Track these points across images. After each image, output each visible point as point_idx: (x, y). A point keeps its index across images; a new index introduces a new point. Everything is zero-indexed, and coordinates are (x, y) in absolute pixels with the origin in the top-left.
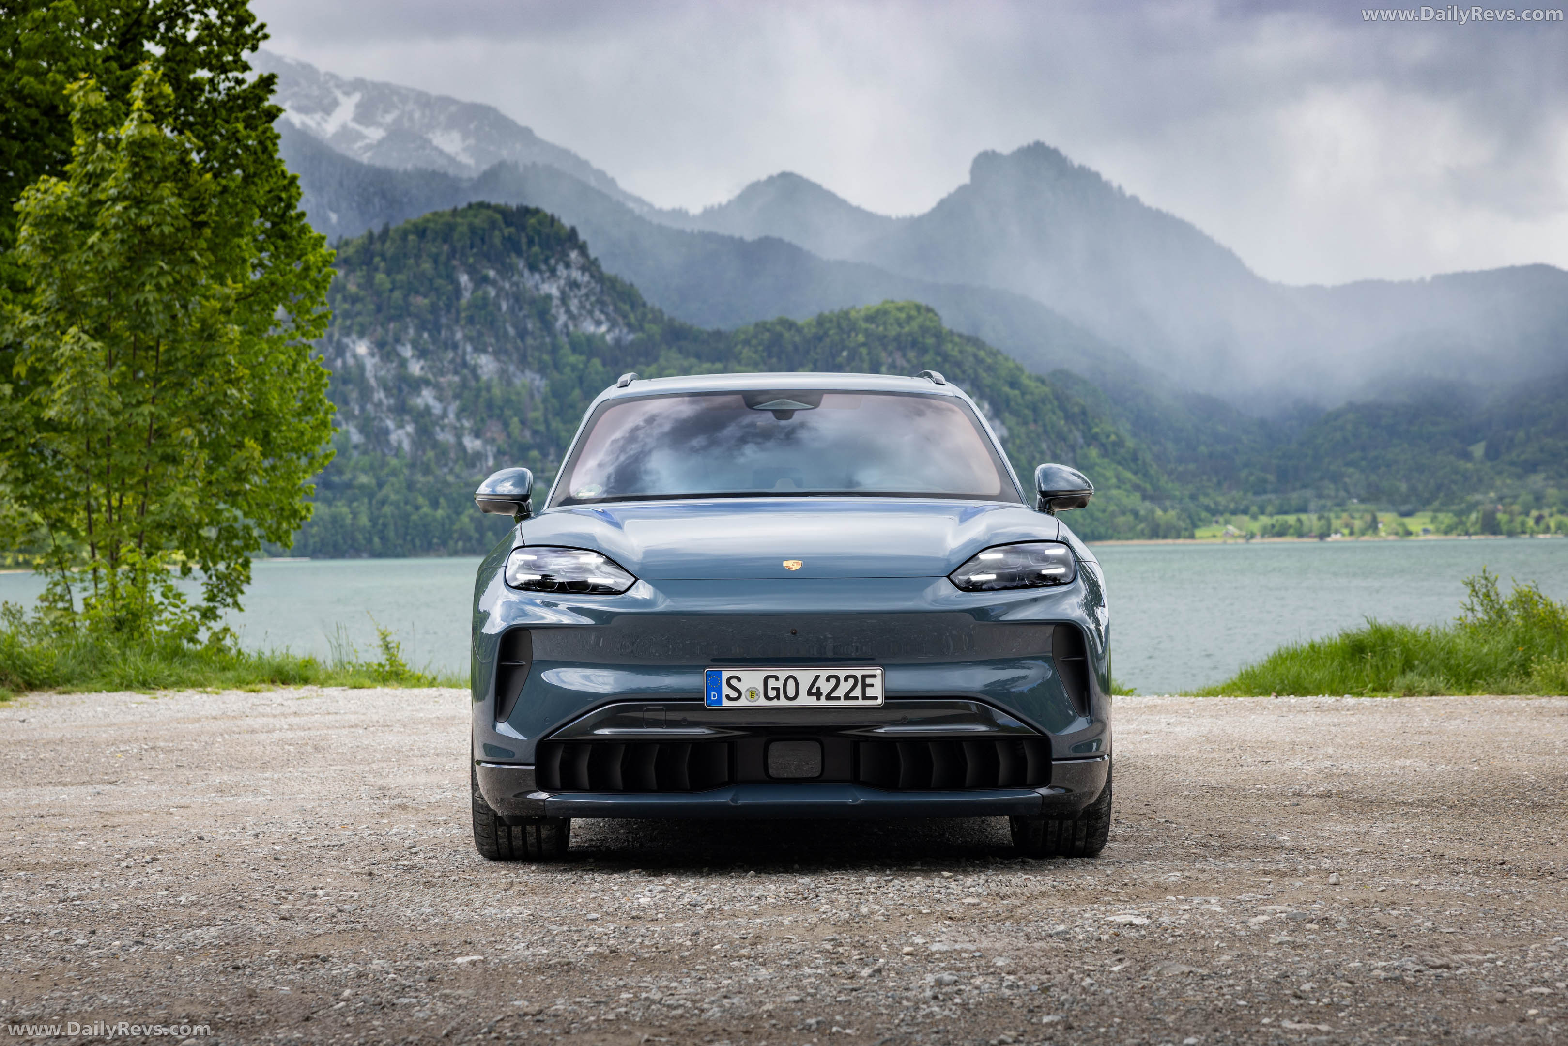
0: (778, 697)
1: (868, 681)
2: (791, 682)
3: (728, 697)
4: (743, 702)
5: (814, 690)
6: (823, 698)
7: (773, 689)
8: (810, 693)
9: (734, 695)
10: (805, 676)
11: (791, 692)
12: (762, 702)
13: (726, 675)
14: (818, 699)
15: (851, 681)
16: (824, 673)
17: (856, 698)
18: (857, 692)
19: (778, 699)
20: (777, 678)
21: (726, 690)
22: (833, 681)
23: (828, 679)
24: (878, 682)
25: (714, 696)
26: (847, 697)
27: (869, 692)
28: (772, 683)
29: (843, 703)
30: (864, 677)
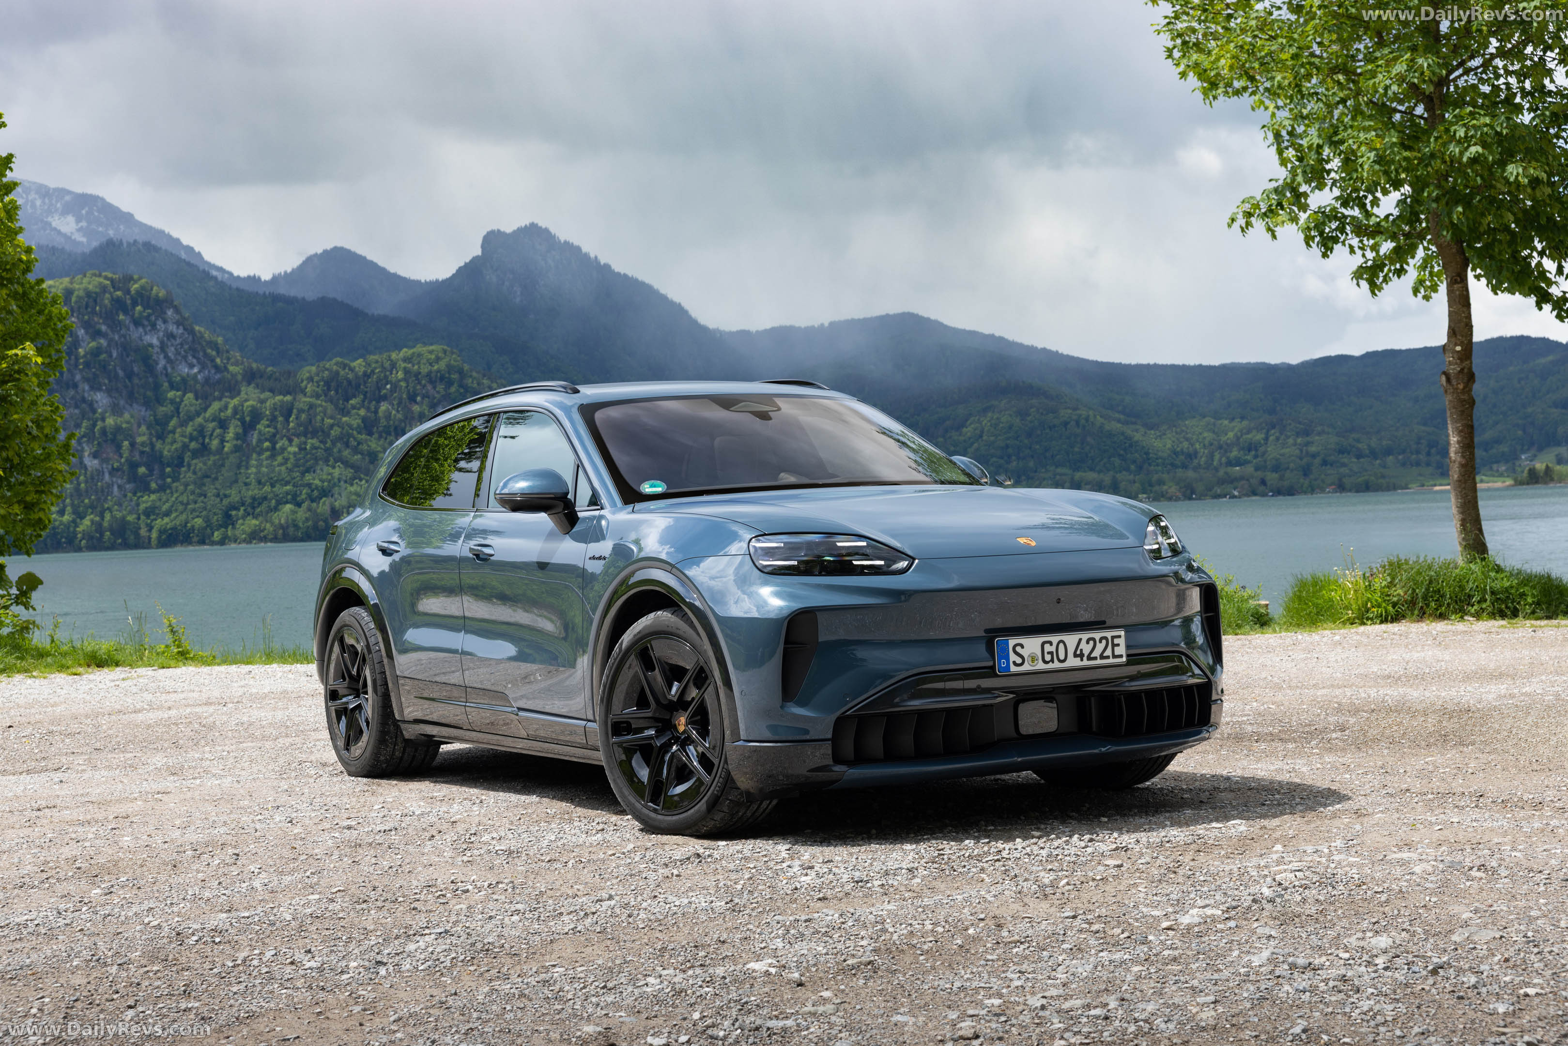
0: (1052, 661)
1: (1116, 641)
2: (1061, 645)
3: (1015, 663)
4: (1026, 667)
5: (1078, 652)
6: (1085, 658)
7: (1048, 653)
8: (1075, 655)
9: (1019, 661)
10: (1071, 640)
11: (1062, 657)
12: (1041, 666)
13: (1012, 642)
14: (1081, 660)
15: (1104, 642)
16: (1085, 636)
17: (1108, 657)
18: (1108, 652)
20: (1051, 643)
21: (1013, 657)
22: (1091, 643)
23: (1088, 642)
24: (1122, 641)
25: (1003, 663)
26: (1102, 657)
27: (1117, 651)
28: (1047, 648)
29: (1099, 662)
30: (1113, 637)
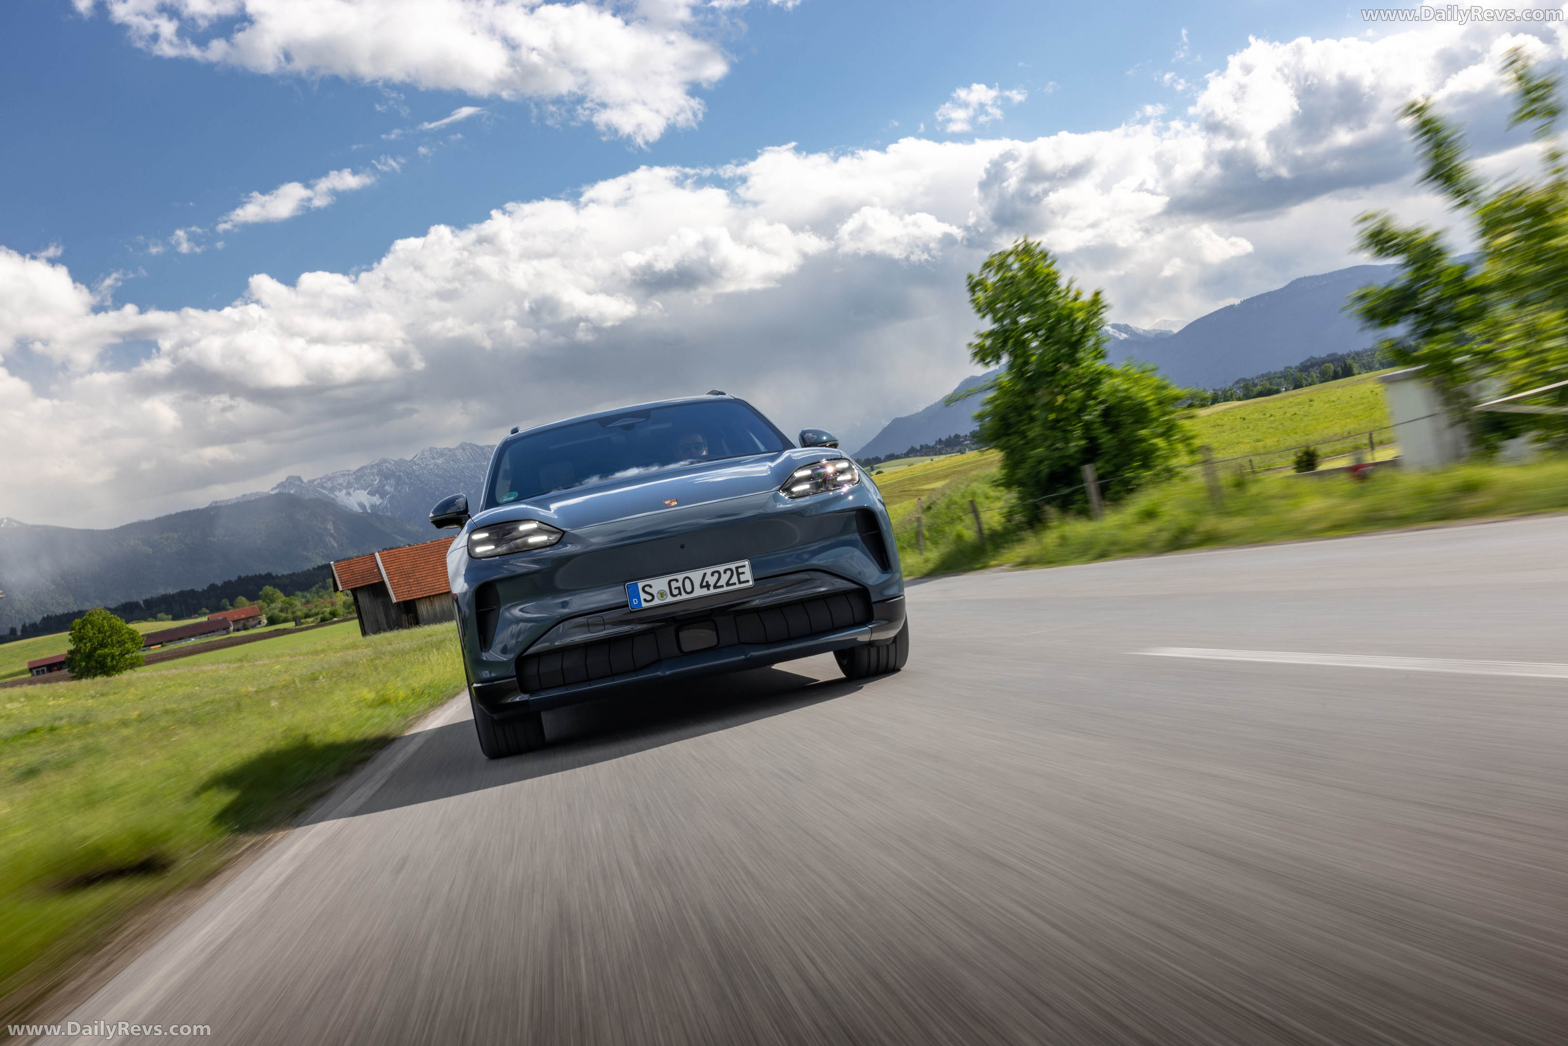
0: (680, 593)
1: (740, 570)
2: (687, 582)
3: (645, 600)
4: (657, 602)
5: (704, 584)
6: (711, 588)
7: (675, 588)
8: (702, 586)
10: (696, 575)
11: (689, 589)
12: (670, 599)
13: (641, 585)
14: (709, 589)
15: (729, 573)
16: (709, 571)
17: (735, 584)
18: (734, 579)
19: (681, 595)
20: (677, 580)
21: (643, 596)
22: (716, 575)
23: (712, 574)
24: (747, 570)
25: (635, 602)
26: (728, 584)
27: (743, 578)
28: (674, 585)
29: (726, 589)
30: (737, 568)
